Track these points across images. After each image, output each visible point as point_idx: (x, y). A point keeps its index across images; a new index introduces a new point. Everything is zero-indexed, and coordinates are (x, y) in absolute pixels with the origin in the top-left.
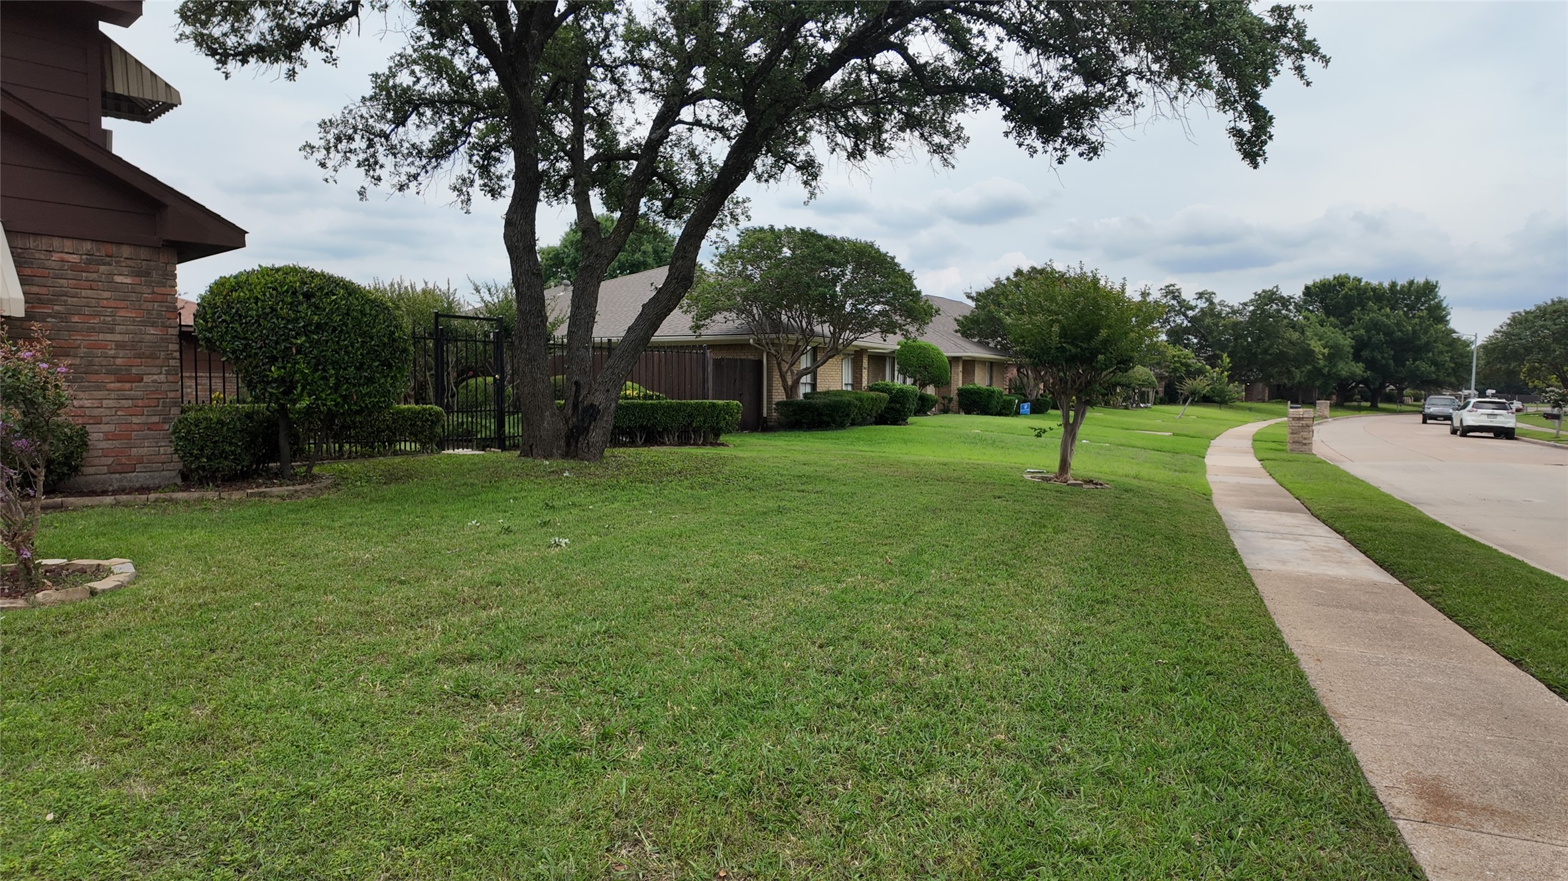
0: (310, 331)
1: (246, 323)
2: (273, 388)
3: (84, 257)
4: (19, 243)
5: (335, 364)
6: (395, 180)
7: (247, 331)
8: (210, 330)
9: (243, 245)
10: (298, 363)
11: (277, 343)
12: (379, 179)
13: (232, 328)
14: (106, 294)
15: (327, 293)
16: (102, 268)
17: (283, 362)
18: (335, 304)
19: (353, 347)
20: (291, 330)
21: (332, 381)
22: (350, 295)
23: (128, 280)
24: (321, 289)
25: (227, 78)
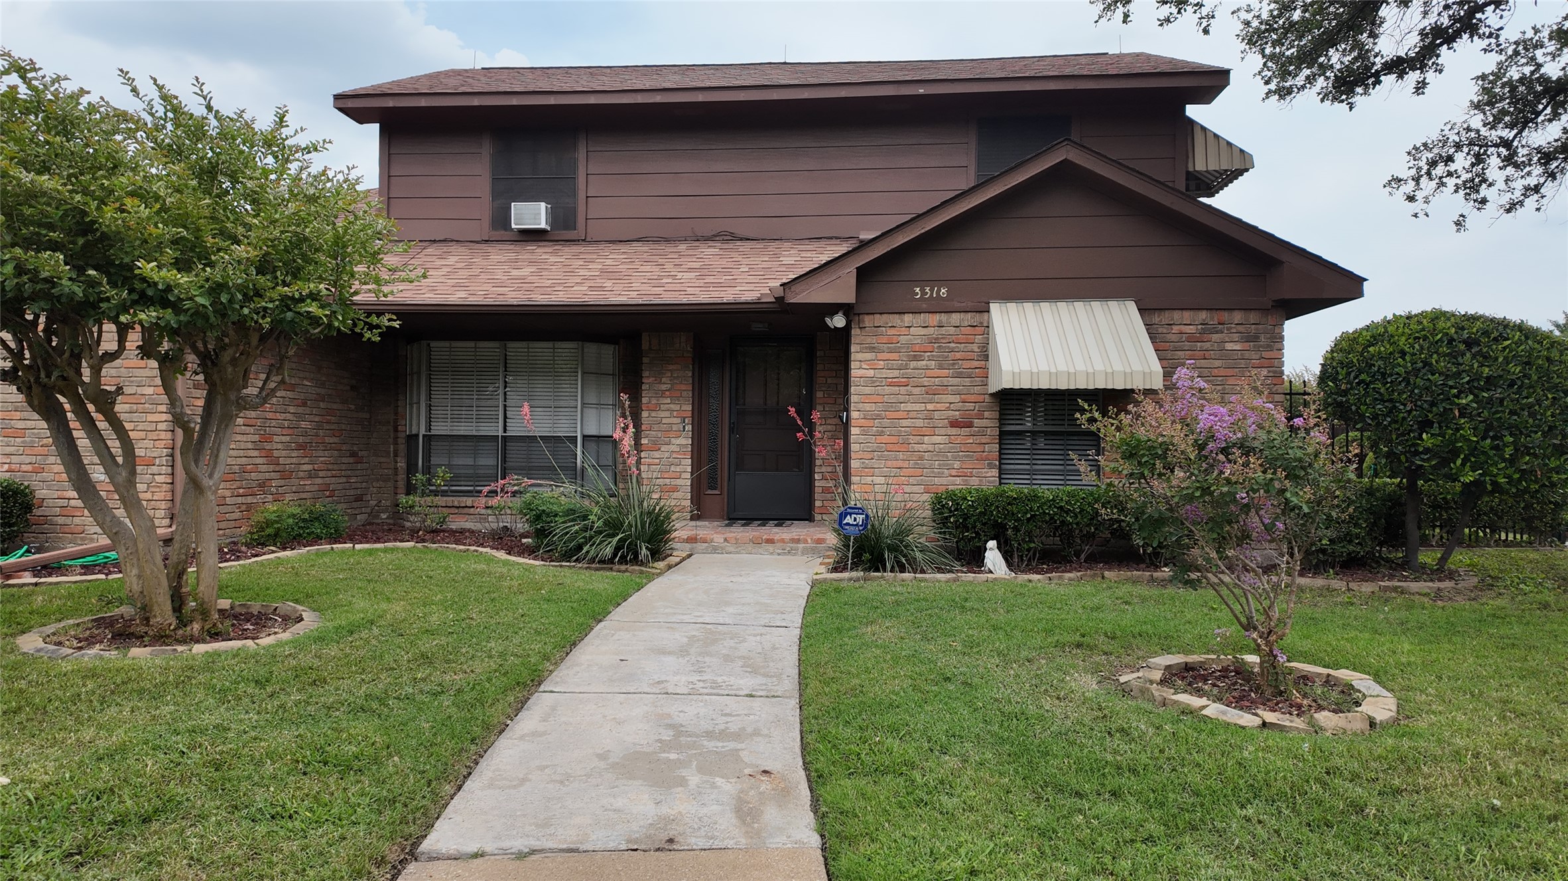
0: (1476, 388)
1: (1392, 382)
2: (1423, 460)
3: (1200, 327)
4: (1156, 319)
5: (1515, 430)
6: (1505, 199)
7: (1393, 391)
8: (1345, 393)
9: (1359, 294)
10: (1463, 429)
11: (1433, 404)
12: (1484, 201)
13: (1374, 388)
14: (1218, 363)
15: (1495, 339)
16: (1215, 337)
17: (1440, 428)
18: (1511, 351)
19: (1540, 406)
20: (1451, 387)
21: (1508, 451)
22: (1527, 338)
23: (1238, 347)
24: (1486, 333)
25: (1351, 109)
